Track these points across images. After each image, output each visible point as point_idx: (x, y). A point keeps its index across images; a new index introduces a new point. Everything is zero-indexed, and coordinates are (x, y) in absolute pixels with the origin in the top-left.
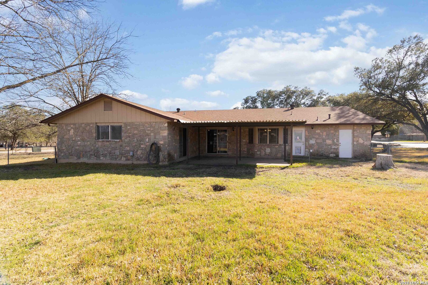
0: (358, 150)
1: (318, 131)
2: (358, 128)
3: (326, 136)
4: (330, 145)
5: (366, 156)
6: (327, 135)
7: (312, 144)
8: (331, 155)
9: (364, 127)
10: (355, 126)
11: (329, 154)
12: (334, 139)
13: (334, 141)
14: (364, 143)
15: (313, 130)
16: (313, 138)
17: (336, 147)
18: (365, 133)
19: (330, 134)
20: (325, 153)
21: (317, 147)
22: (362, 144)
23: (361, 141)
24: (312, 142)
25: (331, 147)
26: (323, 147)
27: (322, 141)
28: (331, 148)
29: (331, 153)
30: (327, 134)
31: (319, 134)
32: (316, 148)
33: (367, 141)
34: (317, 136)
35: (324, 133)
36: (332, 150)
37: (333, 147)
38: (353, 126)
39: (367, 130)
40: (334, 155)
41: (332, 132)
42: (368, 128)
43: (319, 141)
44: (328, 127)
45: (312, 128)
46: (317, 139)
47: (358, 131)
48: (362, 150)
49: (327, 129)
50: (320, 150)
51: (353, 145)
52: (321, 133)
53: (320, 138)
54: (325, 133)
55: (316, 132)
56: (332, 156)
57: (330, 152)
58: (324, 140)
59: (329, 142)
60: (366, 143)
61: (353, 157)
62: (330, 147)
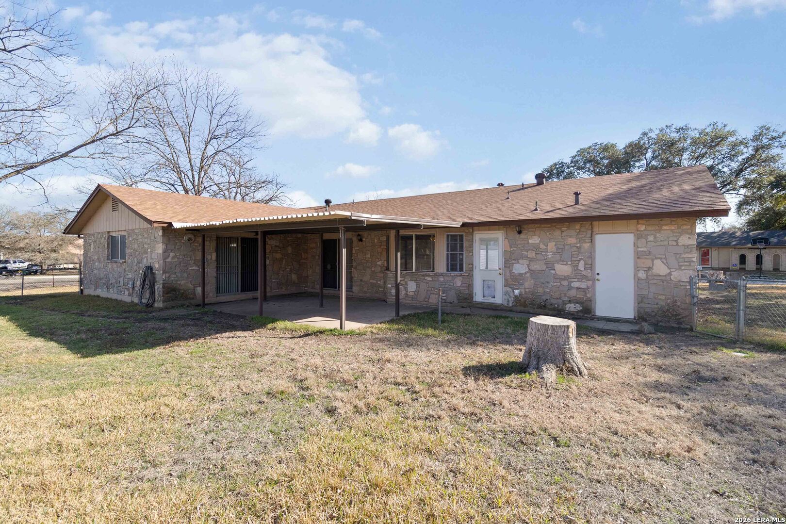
0: (651, 296)
1: (534, 240)
2: (649, 228)
3: (554, 253)
4: (566, 278)
5: (679, 315)
6: (559, 250)
7: (521, 274)
8: (568, 306)
9: (671, 224)
10: (640, 221)
11: (565, 303)
12: (579, 261)
13: (577, 266)
14: (670, 274)
15: (522, 236)
16: (523, 257)
17: (583, 285)
18: (674, 243)
19: (567, 247)
20: (553, 301)
21: (533, 282)
22: (665, 280)
23: (660, 268)
24: (520, 268)
25: (570, 283)
26: (548, 282)
27: (544, 267)
28: (570, 288)
29: (570, 302)
30: (558, 248)
31: (536, 248)
32: (529, 284)
33: (680, 268)
34: (531, 254)
35: (549, 244)
36: (573, 293)
37: (576, 284)
38: (635, 221)
39: (681, 234)
40: (579, 308)
41: (572, 241)
42: (685, 227)
43: (536, 266)
44: (560, 229)
45: (520, 232)
46: (531, 260)
47: (651, 238)
48: (663, 297)
49: (557, 233)
50: (541, 290)
51: (638, 281)
52: (542, 246)
53: (539, 257)
54: (551, 246)
55: (530, 241)
56: (572, 309)
57: (566, 299)
58: (550, 266)
59: (562, 269)
60: (676, 275)
61: (636, 316)
62: (565, 283)
